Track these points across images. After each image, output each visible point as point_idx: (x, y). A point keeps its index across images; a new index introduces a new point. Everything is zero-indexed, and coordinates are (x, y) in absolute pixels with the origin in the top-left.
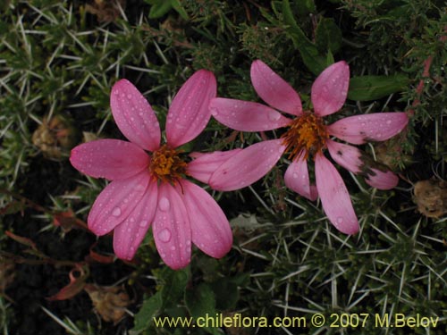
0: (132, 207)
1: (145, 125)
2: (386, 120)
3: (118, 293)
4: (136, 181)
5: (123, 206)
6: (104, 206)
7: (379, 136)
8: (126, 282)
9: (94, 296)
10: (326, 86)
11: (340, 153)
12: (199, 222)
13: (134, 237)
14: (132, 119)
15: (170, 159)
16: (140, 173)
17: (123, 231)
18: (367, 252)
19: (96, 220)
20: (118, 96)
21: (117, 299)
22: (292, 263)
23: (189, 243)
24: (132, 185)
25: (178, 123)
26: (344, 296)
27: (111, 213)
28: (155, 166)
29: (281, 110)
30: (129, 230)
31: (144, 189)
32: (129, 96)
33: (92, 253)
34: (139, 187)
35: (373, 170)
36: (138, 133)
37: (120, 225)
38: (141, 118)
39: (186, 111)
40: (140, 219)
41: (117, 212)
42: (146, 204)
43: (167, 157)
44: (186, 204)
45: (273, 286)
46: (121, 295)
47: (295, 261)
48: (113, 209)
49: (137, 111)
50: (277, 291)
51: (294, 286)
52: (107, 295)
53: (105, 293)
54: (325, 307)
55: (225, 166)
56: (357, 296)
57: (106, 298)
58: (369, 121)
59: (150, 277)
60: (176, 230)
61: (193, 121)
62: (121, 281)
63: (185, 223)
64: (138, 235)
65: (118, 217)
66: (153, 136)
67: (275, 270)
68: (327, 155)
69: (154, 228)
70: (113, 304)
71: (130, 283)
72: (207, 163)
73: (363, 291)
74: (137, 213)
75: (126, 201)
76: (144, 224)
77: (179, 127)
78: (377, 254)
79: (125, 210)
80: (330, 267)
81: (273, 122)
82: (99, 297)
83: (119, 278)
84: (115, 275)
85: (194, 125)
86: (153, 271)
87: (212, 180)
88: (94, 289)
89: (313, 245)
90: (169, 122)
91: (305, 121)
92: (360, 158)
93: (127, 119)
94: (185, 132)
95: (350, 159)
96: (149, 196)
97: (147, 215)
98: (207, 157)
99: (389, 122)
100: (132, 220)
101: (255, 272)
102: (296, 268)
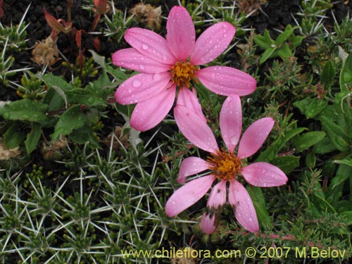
0: (150, 56)
1: (209, 52)
2: (252, 218)
3: (55, 56)
4: (168, 55)
5: (150, 50)
6: (147, 37)
7: (239, 215)
8: (63, 60)
9: (49, 40)
10: (267, 171)
11: (219, 191)
12: (152, 105)
13: (131, 63)
14: (211, 42)
15: (188, 75)
16: (174, 56)
17: (133, 54)
18: (136, 226)
19: (136, 33)
20: (223, 28)
21: (51, 57)
22: (112, 175)
23: (136, 101)
24: (165, 53)
25: (216, 74)
26: (99, 217)
27: (143, 43)
28: (180, 66)
29: (240, 144)
30: (135, 58)
31: (164, 62)
32: (225, 36)
33: (80, 31)
34: (165, 58)
35: (214, 217)
36: (201, 48)
37: (137, 50)
38: (213, 48)
39: (226, 78)
40: (144, 64)
41: (145, 47)
42: (155, 65)
43: (188, 73)
44: (161, 92)
45: (92, 166)
46: (54, 58)
47: (113, 177)
48: (146, 44)
49: (217, 44)
50: (90, 169)
51: (96, 180)
52: (52, 49)
53: (53, 47)
54: (88, 206)
55: (193, 114)
56: (102, 225)
57: (49, 49)
58: (249, 206)
59: (73, 76)
60: (142, 91)
61: (220, 85)
62: (64, 57)
63: (149, 95)
64: (133, 65)
65: (142, 48)
66: (203, 59)
67: (104, 164)
68: (215, 183)
69: (140, 75)
70: (46, 55)
71: (64, 63)
72: (191, 101)
73: (106, 229)
74: (148, 61)
75: (154, 51)
76: (142, 67)
77: (213, 76)
78: (136, 233)
79: (148, 53)
80: (118, 202)
81: (230, 141)
82: (50, 43)
83: (65, 54)
84: (66, 51)
85: (217, 86)
86: (78, 78)
87: (180, 107)
88: (53, 38)
89: (130, 187)
90: (215, 68)
91: (235, 162)
92: (220, 206)
93: (210, 38)
94: (210, 80)
95: (217, 199)
96: (160, 66)
97: (148, 69)
98: (195, 100)
99: (251, 220)
100: (142, 59)
101: (99, 150)
102: (110, 179)
